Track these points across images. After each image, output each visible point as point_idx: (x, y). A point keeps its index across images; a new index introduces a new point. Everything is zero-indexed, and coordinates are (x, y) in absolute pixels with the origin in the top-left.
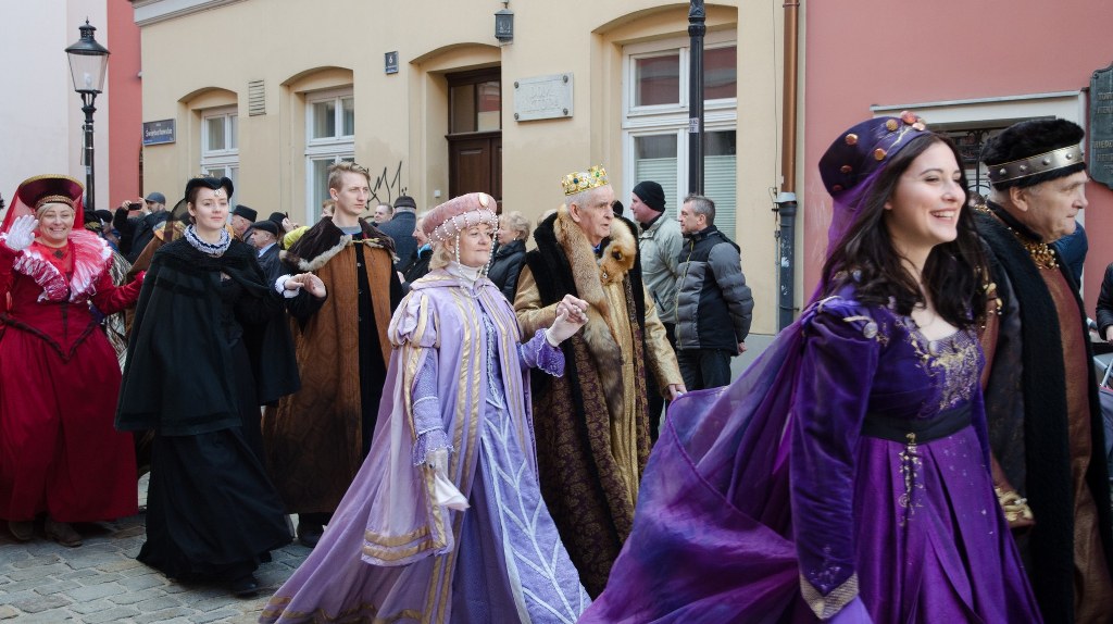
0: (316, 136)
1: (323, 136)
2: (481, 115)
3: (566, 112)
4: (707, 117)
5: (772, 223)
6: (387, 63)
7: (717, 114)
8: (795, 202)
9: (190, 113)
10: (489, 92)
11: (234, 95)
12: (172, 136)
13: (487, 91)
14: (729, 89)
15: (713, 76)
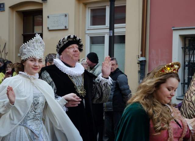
2: (35, 27)
3: (66, 27)
4: (115, 30)
5: (137, 68)
6: (1, 7)
7: (119, 29)
8: (145, 61)
10: (38, 19)
14: (123, 21)
15: (118, 16)
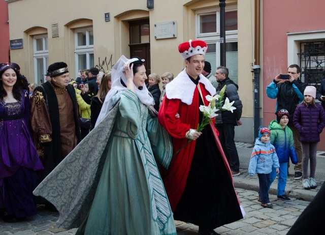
0: (79, 45)
1: (81, 45)
2: (142, 37)
3: (174, 35)
4: (227, 37)
5: (251, 76)
6: (106, 17)
7: (230, 36)
8: (259, 69)
9: (29, 37)
10: (145, 28)
11: (46, 29)
12: (22, 45)
13: (144, 28)
14: (235, 27)
15: (229, 22)
